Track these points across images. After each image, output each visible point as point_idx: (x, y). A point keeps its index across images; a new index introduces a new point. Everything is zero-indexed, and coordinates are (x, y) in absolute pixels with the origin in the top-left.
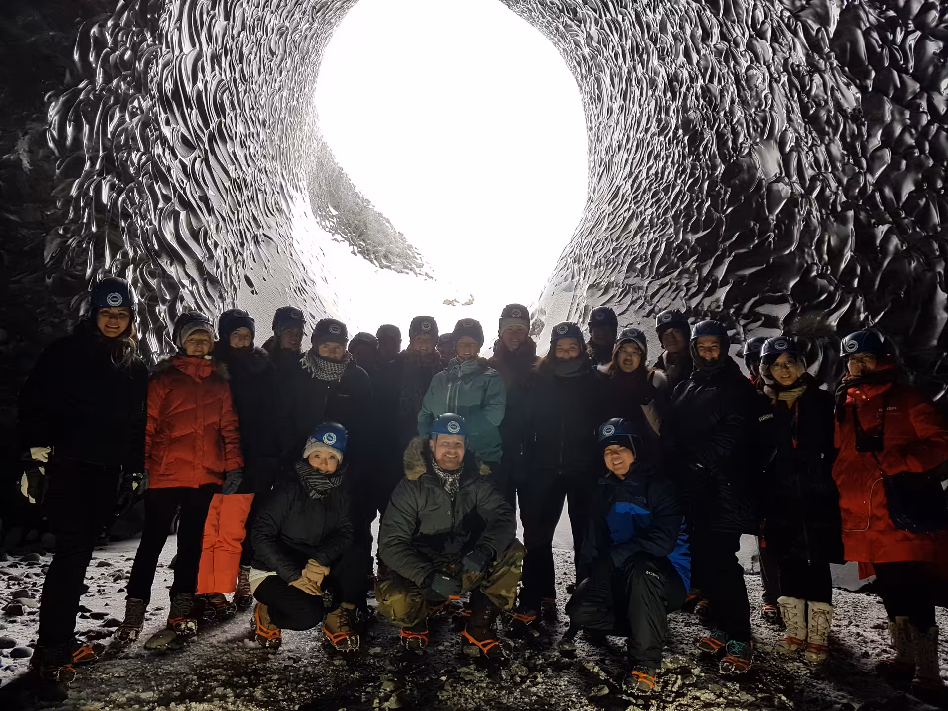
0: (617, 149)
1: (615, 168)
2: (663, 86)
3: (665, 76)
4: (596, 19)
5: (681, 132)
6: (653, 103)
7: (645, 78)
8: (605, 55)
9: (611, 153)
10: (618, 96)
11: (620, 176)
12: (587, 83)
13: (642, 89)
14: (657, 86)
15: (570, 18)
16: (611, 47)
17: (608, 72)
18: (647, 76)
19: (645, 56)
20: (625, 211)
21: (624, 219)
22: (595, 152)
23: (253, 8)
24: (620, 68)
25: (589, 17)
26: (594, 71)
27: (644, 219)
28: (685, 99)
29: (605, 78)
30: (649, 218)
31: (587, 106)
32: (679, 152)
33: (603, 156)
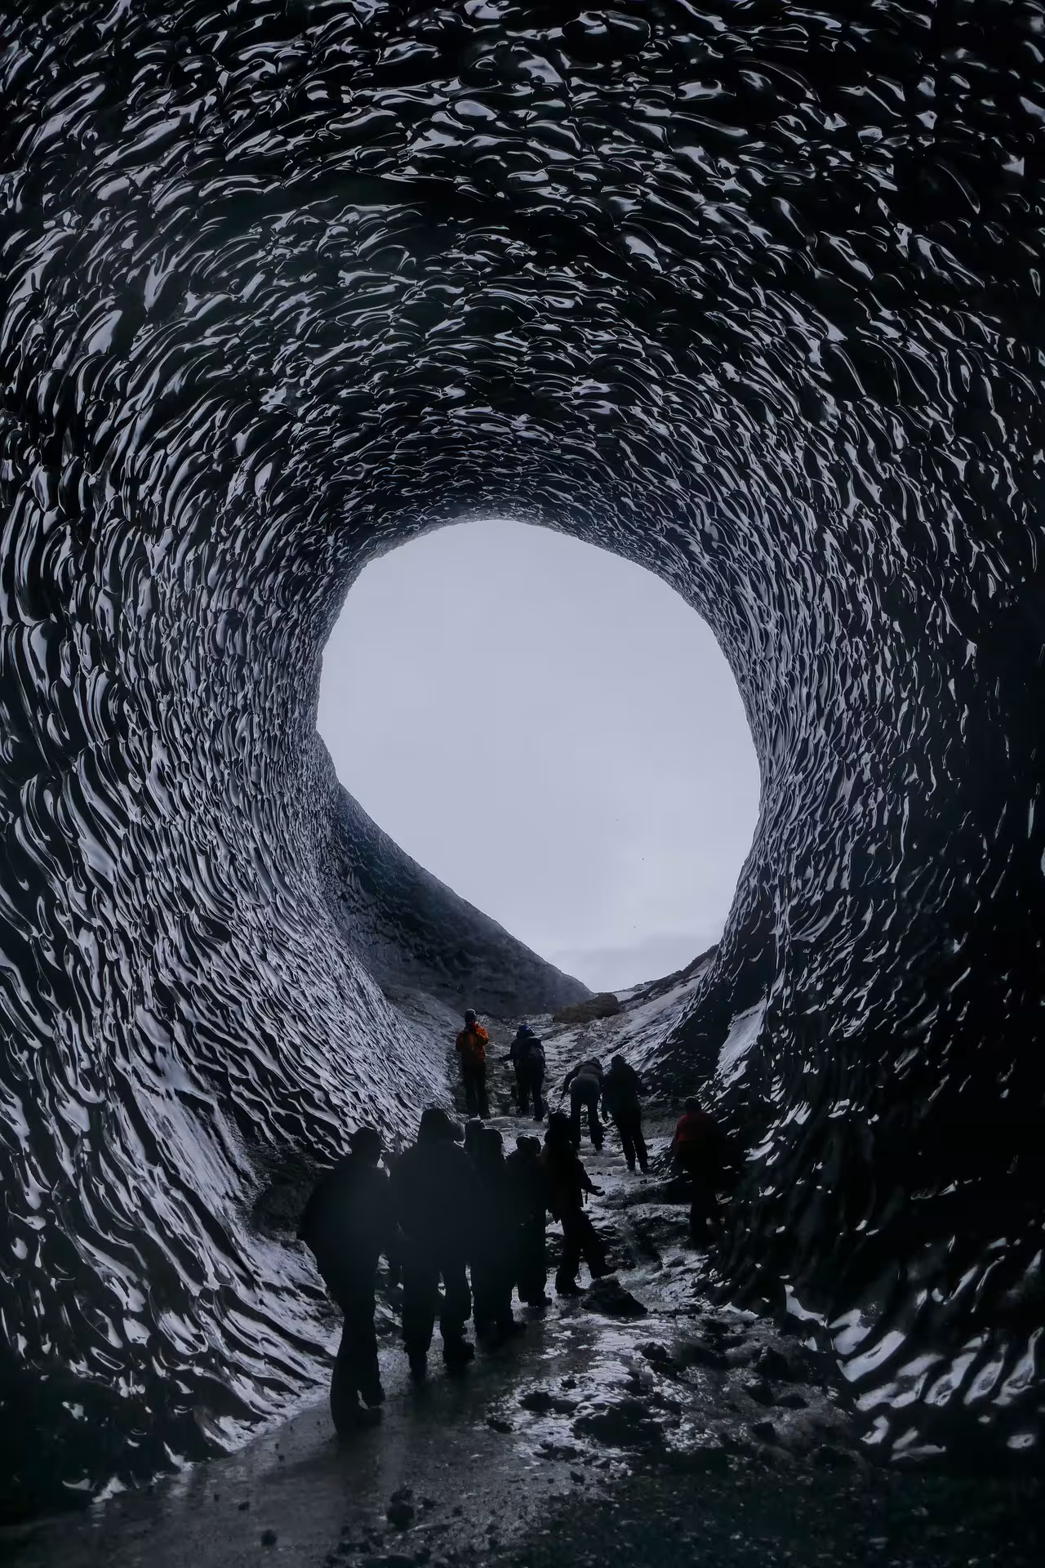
0: (789, 686)
1: (793, 717)
2: (836, 560)
3: (835, 543)
4: (707, 504)
5: (884, 616)
6: (827, 594)
7: (804, 559)
8: (736, 555)
9: (781, 698)
10: (771, 609)
11: (804, 724)
12: (720, 610)
13: (804, 580)
14: (826, 564)
15: (669, 519)
16: (741, 539)
17: (746, 580)
18: (806, 556)
19: (797, 529)
20: (825, 771)
21: (826, 782)
22: (758, 710)
23: (172, 581)
24: (763, 563)
25: (698, 506)
26: (726, 586)
27: (862, 771)
28: (878, 563)
29: (744, 592)
30: (869, 766)
31: (729, 648)
32: (890, 648)
33: (771, 707)
